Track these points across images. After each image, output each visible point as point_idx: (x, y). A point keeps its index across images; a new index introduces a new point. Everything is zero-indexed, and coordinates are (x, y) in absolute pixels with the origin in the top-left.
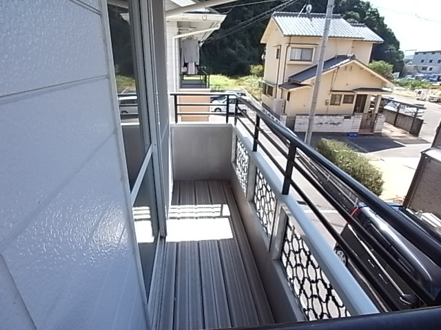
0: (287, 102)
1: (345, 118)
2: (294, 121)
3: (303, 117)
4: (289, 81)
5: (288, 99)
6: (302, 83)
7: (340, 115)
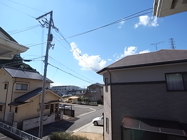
0: (15, 113)
1: (48, 116)
2: (22, 124)
3: (28, 120)
4: (15, 101)
5: (16, 112)
6: (25, 102)
7: (46, 115)
